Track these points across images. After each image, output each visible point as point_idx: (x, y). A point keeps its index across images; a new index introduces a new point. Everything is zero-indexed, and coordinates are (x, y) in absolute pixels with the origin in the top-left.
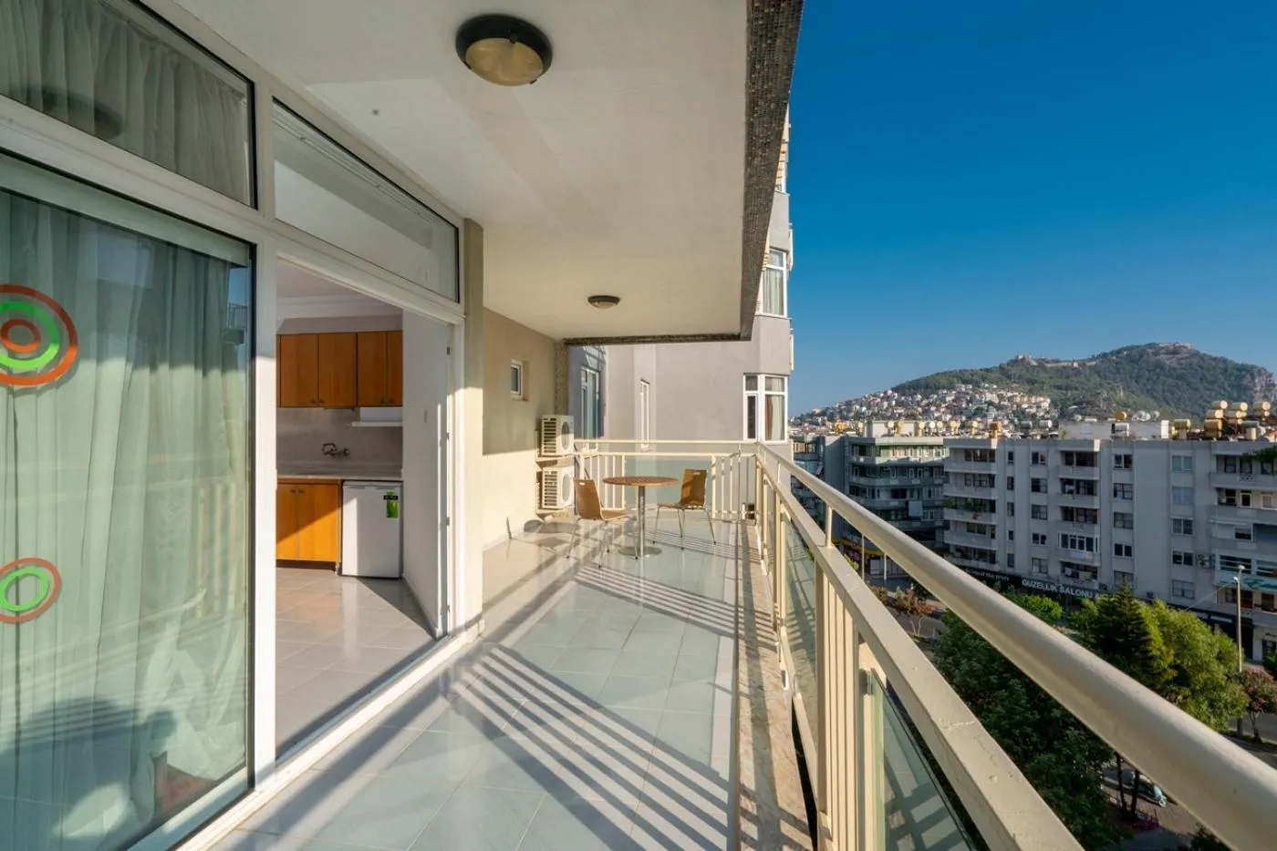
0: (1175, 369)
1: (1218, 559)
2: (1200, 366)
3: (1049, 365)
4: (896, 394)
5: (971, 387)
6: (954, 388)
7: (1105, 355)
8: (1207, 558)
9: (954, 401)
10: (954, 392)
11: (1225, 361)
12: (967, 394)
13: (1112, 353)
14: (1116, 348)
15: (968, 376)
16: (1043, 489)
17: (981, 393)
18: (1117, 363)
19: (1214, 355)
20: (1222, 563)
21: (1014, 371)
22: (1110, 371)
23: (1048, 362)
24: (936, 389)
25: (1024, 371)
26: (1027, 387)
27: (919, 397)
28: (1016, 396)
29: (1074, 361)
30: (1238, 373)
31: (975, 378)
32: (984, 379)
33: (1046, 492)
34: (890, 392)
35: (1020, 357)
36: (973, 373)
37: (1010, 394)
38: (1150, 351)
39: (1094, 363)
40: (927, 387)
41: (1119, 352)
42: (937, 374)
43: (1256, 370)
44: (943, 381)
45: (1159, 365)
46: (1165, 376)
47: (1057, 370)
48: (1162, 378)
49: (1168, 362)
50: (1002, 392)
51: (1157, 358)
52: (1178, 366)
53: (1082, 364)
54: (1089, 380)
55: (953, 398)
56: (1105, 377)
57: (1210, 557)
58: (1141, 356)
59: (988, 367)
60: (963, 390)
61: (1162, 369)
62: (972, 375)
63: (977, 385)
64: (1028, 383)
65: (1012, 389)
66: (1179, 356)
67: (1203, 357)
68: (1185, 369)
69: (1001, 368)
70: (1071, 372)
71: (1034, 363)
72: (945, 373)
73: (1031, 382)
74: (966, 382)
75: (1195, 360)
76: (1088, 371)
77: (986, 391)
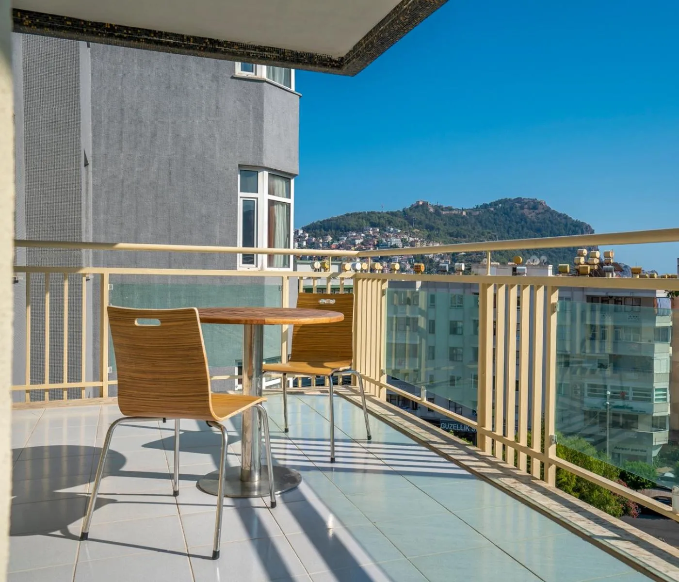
0: (534, 222)
1: (586, 387)
2: (550, 221)
3: (444, 213)
4: (307, 235)
5: (378, 230)
6: (362, 231)
7: (485, 206)
8: (579, 387)
9: (362, 244)
10: (363, 235)
11: (566, 217)
12: (375, 237)
13: (491, 204)
14: (494, 200)
15: (375, 219)
16: (459, 331)
17: (387, 236)
18: (495, 214)
19: (560, 212)
20: (589, 390)
21: (416, 216)
22: (490, 222)
23: (442, 210)
24: (346, 230)
25: (423, 218)
26: (427, 233)
27: (330, 238)
28: (417, 241)
29: (463, 210)
30: (574, 228)
31: (382, 221)
32: (390, 223)
33: (462, 334)
34: (301, 232)
35: (421, 203)
36: (380, 215)
37: (412, 239)
38: (518, 205)
39: (478, 213)
40: (338, 228)
41: (495, 204)
42: (347, 215)
43: (584, 227)
44: (353, 223)
45: (523, 218)
46: (528, 229)
47: (450, 218)
48: (525, 229)
49: (530, 216)
50: (405, 237)
51: (522, 211)
52: (535, 220)
53: (469, 213)
54: (474, 229)
55: (361, 240)
56: (486, 227)
57: (581, 386)
58: (511, 209)
59: (395, 210)
60: (371, 232)
61: (526, 222)
62: (379, 218)
63: (383, 229)
64: (426, 229)
65: (413, 235)
66: (537, 211)
67: (553, 213)
68: (541, 223)
69: (404, 212)
70: (460, 220)
71: (432, 210)
72: (355, 214)
73: (430, 228)
74: (374, 225)
75: (548, 215)
76: (473, 221)
77: (391, 235)
